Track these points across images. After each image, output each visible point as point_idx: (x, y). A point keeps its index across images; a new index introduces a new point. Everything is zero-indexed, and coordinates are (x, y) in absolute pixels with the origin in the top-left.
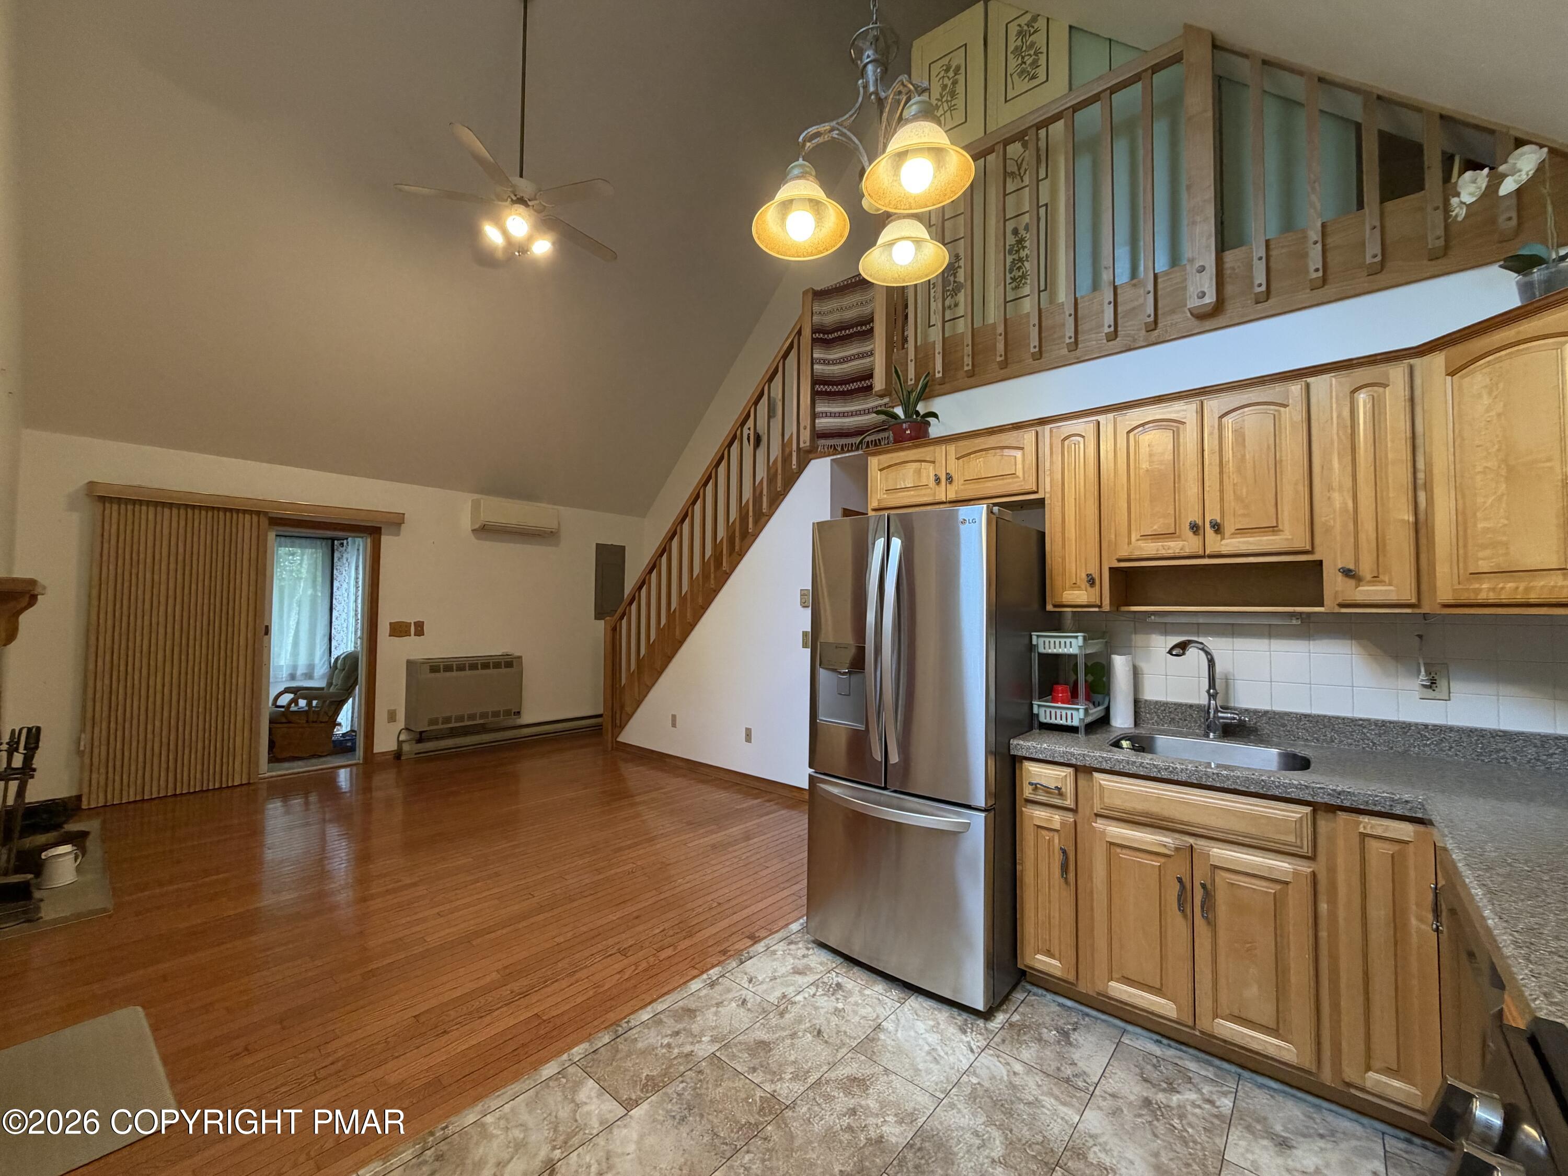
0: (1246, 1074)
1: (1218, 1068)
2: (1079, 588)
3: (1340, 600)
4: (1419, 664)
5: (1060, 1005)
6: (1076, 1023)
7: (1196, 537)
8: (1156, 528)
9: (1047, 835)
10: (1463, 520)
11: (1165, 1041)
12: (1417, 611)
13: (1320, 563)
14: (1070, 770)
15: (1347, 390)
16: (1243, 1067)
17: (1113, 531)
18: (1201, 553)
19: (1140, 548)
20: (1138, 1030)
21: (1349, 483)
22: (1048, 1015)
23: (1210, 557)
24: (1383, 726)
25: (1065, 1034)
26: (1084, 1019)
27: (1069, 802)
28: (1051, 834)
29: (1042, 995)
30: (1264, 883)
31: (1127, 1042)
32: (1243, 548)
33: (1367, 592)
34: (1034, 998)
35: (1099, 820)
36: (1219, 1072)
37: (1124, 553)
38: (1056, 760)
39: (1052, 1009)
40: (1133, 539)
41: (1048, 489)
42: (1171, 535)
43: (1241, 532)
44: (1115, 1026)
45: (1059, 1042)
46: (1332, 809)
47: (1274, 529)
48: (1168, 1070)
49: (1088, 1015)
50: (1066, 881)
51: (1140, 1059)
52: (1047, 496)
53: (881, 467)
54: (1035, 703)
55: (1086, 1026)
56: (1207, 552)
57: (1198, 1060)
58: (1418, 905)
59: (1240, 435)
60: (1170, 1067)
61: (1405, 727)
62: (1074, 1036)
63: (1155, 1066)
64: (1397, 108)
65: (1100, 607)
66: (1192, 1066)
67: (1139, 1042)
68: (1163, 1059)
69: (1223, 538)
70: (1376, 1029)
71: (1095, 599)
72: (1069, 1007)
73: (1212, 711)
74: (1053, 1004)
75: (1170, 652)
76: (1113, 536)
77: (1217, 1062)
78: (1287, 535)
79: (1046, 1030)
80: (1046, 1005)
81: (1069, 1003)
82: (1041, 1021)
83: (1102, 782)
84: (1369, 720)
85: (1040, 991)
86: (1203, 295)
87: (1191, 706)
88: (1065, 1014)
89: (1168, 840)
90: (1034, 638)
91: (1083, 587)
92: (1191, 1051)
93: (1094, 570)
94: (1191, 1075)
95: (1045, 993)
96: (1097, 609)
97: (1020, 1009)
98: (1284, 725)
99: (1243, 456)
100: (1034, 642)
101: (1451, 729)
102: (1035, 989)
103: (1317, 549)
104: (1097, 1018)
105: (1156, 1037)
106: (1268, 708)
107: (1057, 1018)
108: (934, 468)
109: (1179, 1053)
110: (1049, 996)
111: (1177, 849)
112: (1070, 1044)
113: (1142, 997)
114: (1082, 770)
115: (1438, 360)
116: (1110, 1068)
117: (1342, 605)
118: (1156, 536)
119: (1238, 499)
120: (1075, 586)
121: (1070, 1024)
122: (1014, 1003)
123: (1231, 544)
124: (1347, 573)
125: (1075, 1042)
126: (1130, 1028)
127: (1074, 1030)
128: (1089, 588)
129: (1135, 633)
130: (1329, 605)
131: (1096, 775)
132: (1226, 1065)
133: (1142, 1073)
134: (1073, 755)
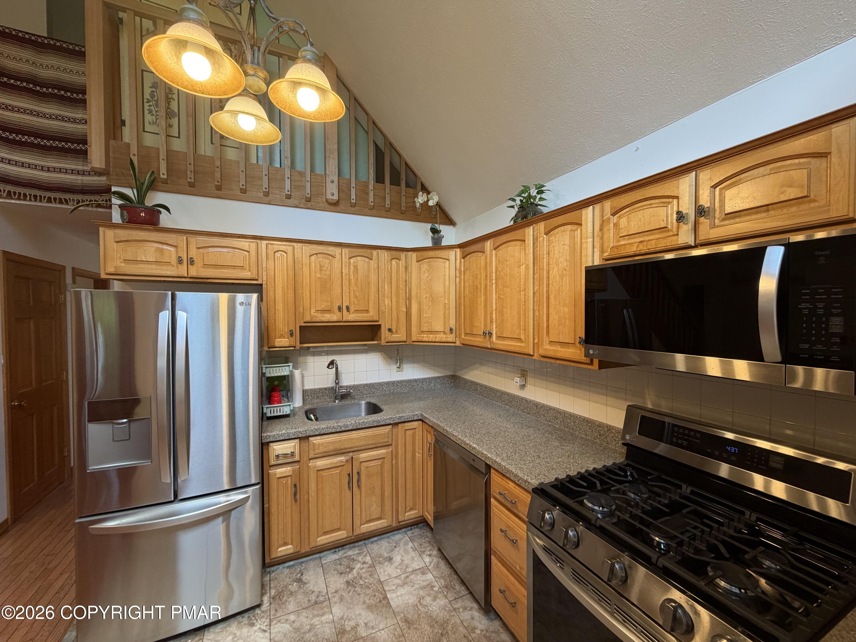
0: (366, 542)
1: (358, 546)
2: (284, 338)
3: (386, 341)
4: (397, 359)
5: (288, 567)
6: (300, 570)
7: (339, 313)
8: (322, 307)
9: (284, 481)
10: (420, 312)
11: (337, 550)
12: (406, 343)
13: (380, 325)
14: (297, 441)
15: (390, 259)
16: (365, 539)
17: (302, 306)
18: (341, 320)
19: (316, 317)
20: (326, 553)
21: (390, 295)
22: (286, 577)
23: (344, 322)
24: (388, 384)
25: (299, 580)
26: (302, 566)
27: (297, 458)
28: (286, 479)
29: (277, 569)
30: (377, 461)
31: (324, 562)
32: (358, 319)
33: (395, 337)
34: (274, 574)
35: (311, 461)
36: (359, 548)
37: (308, 319)
38: (291, 437)
39: (286, 573)
40: (312, 312)
41: (265, 278)
42: (329, 311)
43: (356, 311)
44: (316, 558)
45: (300, 587)
46: (397, 424)
47: (367, 311)
48: (345, 562)
49: (302, 562)
50: (296, 501)
51: (333, 566)
52: (264, 283)
53: (117, 240)
54: (265, 407)
55: (305, 568)
56: (344, 320)
57: (351, 548)
58: (418, 449)
59: (356, 267)
60: (345, 560)
61: (393, 383)
62: (304, 578)
63: (340, 564)
64: (393, 150)
65: (294, 347)
66: (350, 553)
67: (328, 558)
68: (341, 558)
69: (350, 314)
70: (408, 496)
71: (293, 344)
72: (293, 565)
73: (337, 389)
74: (285, 569)
75: (328, 367)
76: (302, 310)
77: (357, 544)
78: (371, 314)
79: (291, 586)
80: (282, 573)
81: (292, 563)
82: (285, 583)
83: (314, 442)
84: (384, 382)
85: (275, 568)
86: (333, 195)
87: (326, 389)
88: (292, 570)
89: (342, 458)
90: (264, 369)
91: (286, 337)
92: (347, 546)
93: (292, 328)
94: (352, 557)
95: (278, 566)
96: (293, 348)
97: (272, 585)
98: (359, 390)
99: (357, 278)
100: (264, 371)
101: (404, 381)
102: (272, 569)
103: (380, 320)
104: (307, 561)
105: (333, 551)
106: (353, 384)
107: (291, 575)
108: (177, 251)
109: (343, 551)
110: (281, 567)
111: (347, 461)
112: (305, 583)
113: (332, 537)
114: (304, 439)
115: (414, 255)
116: (327, 580)
117: (387, 342)
118: (323, 311)
119: (356, 297)
120: (282, 336)
121: (298, 574)
122: (267, 585)
123: (351, 317)
124: (390, 330)
125: (306, 581)
126: (322, 555)
127: (302, 575)
128: (290, 337)
129: (300, 356)
130: (383, 342)
131: (311, 439)
132: (360, 543)
133: (338, 572)
134: (300, 432)
